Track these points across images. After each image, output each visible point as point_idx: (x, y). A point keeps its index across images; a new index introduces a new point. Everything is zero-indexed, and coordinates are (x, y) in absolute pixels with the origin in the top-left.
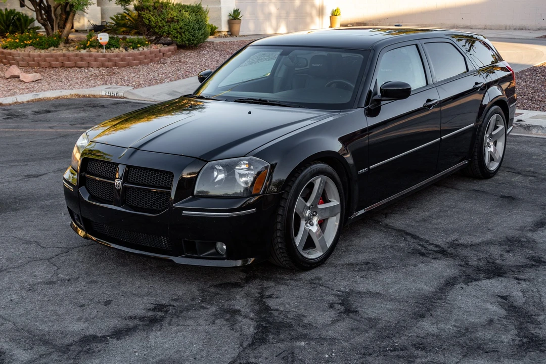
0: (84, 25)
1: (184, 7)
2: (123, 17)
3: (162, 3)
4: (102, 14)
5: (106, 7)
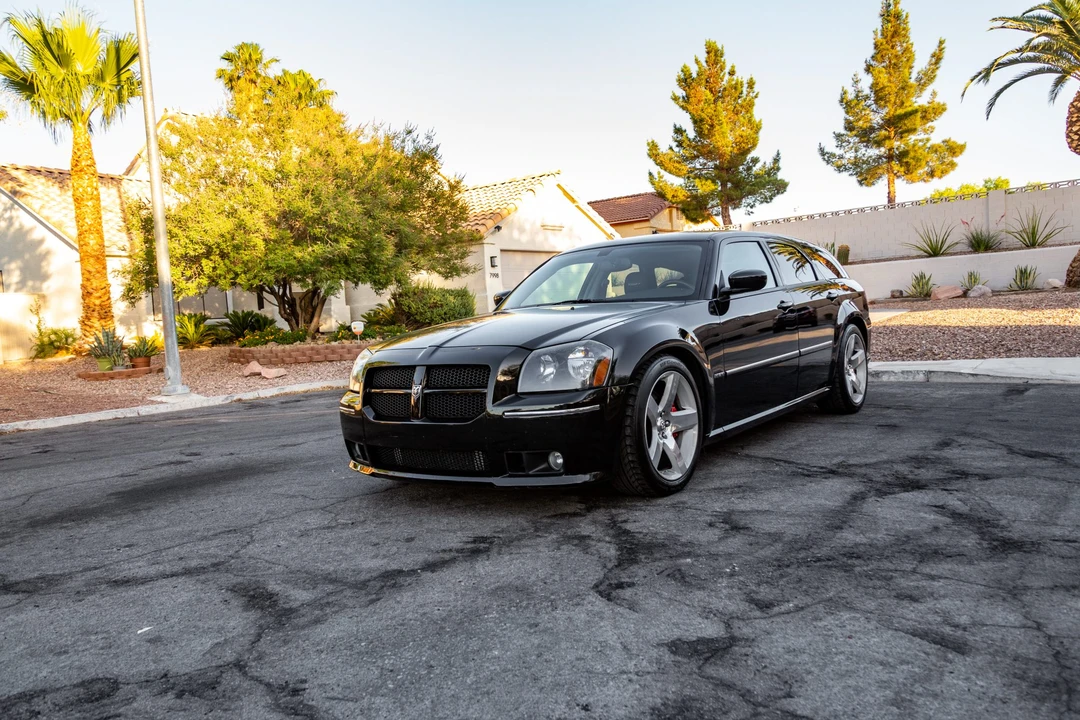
0: (331, 327)
1: (448, 291)
2: (376, 313)
3: (423, 289)
4: (351, 314)
5: (356, 305)
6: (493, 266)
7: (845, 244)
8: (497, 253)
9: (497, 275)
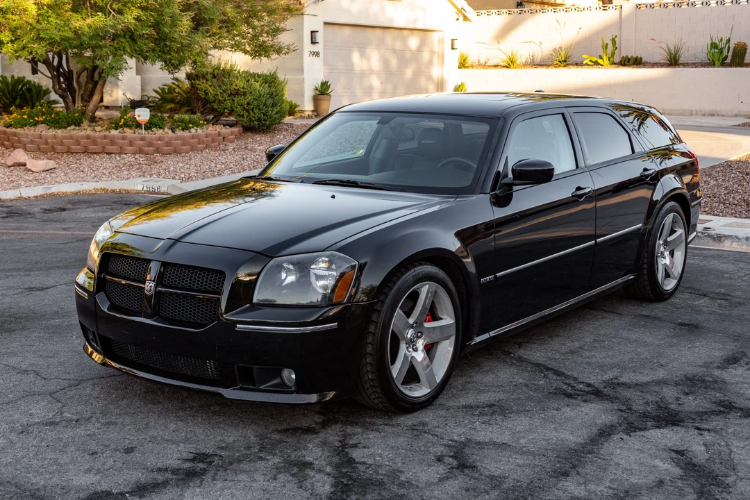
0: (117, 100)
1: (254, 75)
2: (171, 90)
3: (223, 70)
4: (142, 86)
5: (148, 76)
6: (313, 42)
7: (743, 41)
8: (319, 27)
9: (317, 54)
